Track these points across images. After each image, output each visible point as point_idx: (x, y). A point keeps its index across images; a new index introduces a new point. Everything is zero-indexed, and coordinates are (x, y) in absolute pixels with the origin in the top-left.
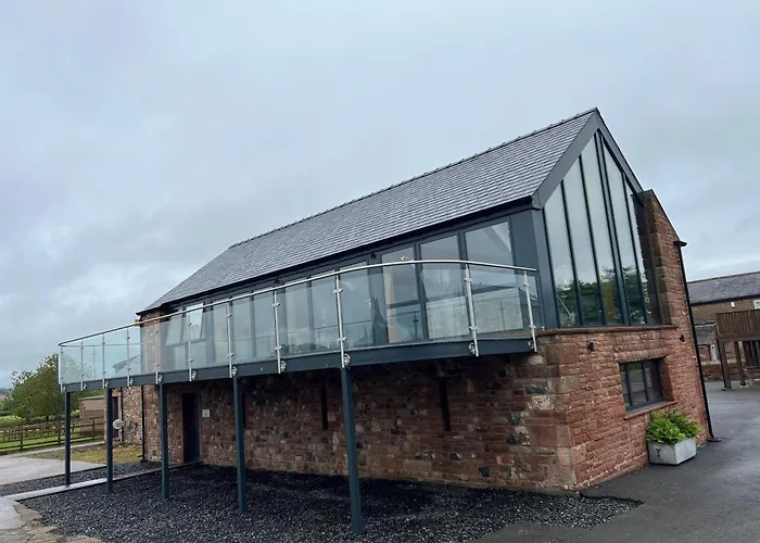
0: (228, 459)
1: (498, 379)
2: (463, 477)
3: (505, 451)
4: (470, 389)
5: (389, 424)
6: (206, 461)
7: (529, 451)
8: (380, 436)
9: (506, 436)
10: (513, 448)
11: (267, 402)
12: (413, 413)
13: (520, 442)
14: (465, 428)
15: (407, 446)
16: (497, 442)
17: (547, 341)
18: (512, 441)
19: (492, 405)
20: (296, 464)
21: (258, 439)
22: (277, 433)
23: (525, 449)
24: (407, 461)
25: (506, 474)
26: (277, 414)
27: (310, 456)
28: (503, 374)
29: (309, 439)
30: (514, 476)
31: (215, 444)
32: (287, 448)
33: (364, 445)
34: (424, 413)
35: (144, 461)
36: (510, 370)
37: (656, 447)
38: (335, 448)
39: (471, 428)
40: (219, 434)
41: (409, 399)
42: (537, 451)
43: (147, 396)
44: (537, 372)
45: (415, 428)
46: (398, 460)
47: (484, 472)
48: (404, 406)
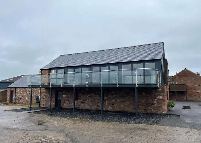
0: (71, 107)
1: (151, 93)
2: (140, 111)
3: (151, 106)
4: (144, 94)
5: (122, 100)
6: (63, 107)
7: (156, 106)
8: (119, 102)
9: (151, 103)
10: (152, 105)
11: (86, 94)
12: (129, 98)
13: (154, 104)
14: (142, 101)
15: (126, 105)
16: (149, 104)
17: (162, 86)
18: (153, 104)
19: (149, 97)
20: (94, 108)
21: (82, 102)
22: (88, 101)
23: (155, 106)
24: (126, 108)
25: (150, 110)
26: (89, 97)
27: (98, 106)
28: (152, 92)
29: (98, 102)
30: (152, 110)
31: (67, 103)
32: (91, 104)
33: (115, 104)
34: (132, 98)
35: (40, 107)
36: (154, 91)
37: (170, 107)
38: (106, 105)
39: (143, 101)
40: (69, 101)
41: (128, 95)
42: (158, 106)
43: (42, 91)
44: (159, 92)
45: (129, 101)
46: (124, 107)
47: (145, 110)
48: (126, 97)
